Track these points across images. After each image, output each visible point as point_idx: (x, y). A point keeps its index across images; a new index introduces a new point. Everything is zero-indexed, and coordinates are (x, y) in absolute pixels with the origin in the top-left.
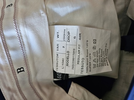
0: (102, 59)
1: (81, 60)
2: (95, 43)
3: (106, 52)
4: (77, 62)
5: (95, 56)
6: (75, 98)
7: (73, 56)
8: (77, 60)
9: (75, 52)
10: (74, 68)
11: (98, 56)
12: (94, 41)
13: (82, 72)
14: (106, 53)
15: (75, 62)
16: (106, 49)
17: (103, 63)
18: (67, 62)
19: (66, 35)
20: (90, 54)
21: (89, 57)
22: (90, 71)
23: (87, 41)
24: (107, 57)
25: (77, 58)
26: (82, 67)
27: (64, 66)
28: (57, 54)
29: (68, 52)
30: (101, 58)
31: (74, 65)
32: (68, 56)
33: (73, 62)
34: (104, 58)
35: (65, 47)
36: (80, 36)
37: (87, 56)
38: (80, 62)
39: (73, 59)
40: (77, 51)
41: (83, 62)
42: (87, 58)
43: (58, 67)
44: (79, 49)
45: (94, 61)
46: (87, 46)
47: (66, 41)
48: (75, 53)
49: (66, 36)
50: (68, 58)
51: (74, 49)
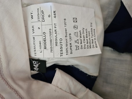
0: (89, 40)
1: (58, 41)
2: (75, 21)
3: (93, 32)
4: (55, 44)
5: (77, 36)
6: (60, 89)
7: (51, 37)
8: (55, 41)
9: (52, 32)
10: (53, 51)
11: (82, 37)
12: (74, 20)
13: (61, 55)
14: (93, 34)
15: (53, 44)
16: (92, 29)
17: (90, 45)
18: (45, 45)
19: (40, 14)
20: (70, 34)
21: (68, 38)
22: (71, 53)
23: (65, 19)
24: (96, 39)
25: (54, 39)
26: (61, 49)
27: (42, 49)
28: (34, 37)
29: (44, 33)
30: (87, 39)
31: (53, 47)
32: (44, 37)
33: (51, 44)
34: (91, 39)
35: (41, 28)
36: (55, 14)
37: (66, 36)
38: (59, 44)
39: (51, 41)
40: (54, 31)
41: (61, 43)
42: (66, 38)
43: (36, 52)
44: (56, 29)
45: (76, 42)
46: (65, 25)
47: (40, 21)
48: (52, 34)
49: (40, 16)
50: (45, 41)
51: (50, 29)
